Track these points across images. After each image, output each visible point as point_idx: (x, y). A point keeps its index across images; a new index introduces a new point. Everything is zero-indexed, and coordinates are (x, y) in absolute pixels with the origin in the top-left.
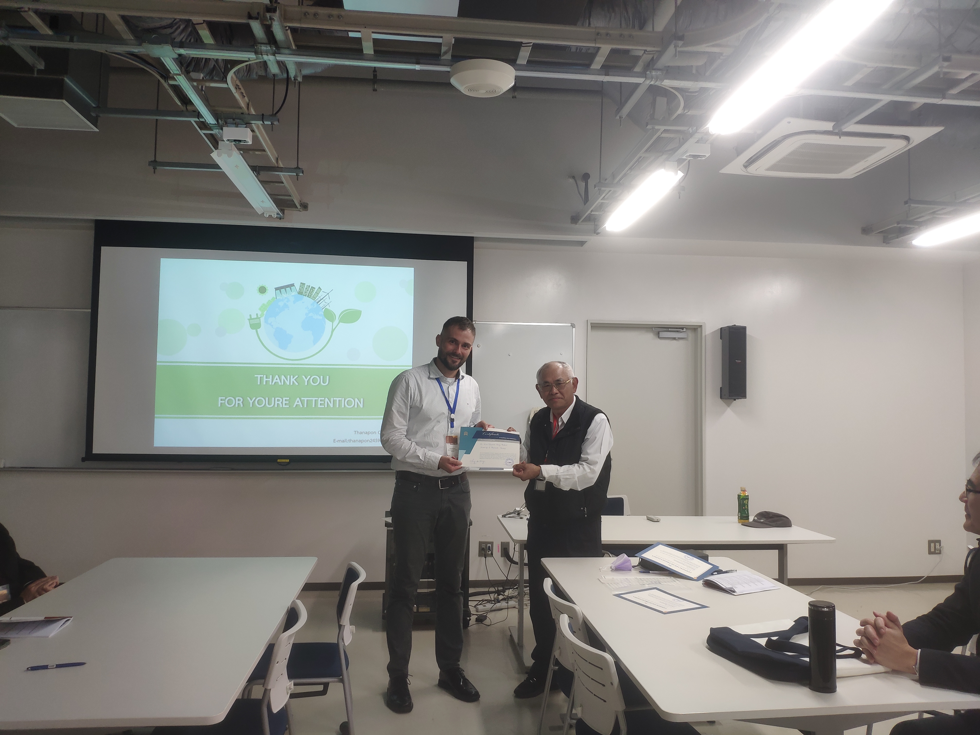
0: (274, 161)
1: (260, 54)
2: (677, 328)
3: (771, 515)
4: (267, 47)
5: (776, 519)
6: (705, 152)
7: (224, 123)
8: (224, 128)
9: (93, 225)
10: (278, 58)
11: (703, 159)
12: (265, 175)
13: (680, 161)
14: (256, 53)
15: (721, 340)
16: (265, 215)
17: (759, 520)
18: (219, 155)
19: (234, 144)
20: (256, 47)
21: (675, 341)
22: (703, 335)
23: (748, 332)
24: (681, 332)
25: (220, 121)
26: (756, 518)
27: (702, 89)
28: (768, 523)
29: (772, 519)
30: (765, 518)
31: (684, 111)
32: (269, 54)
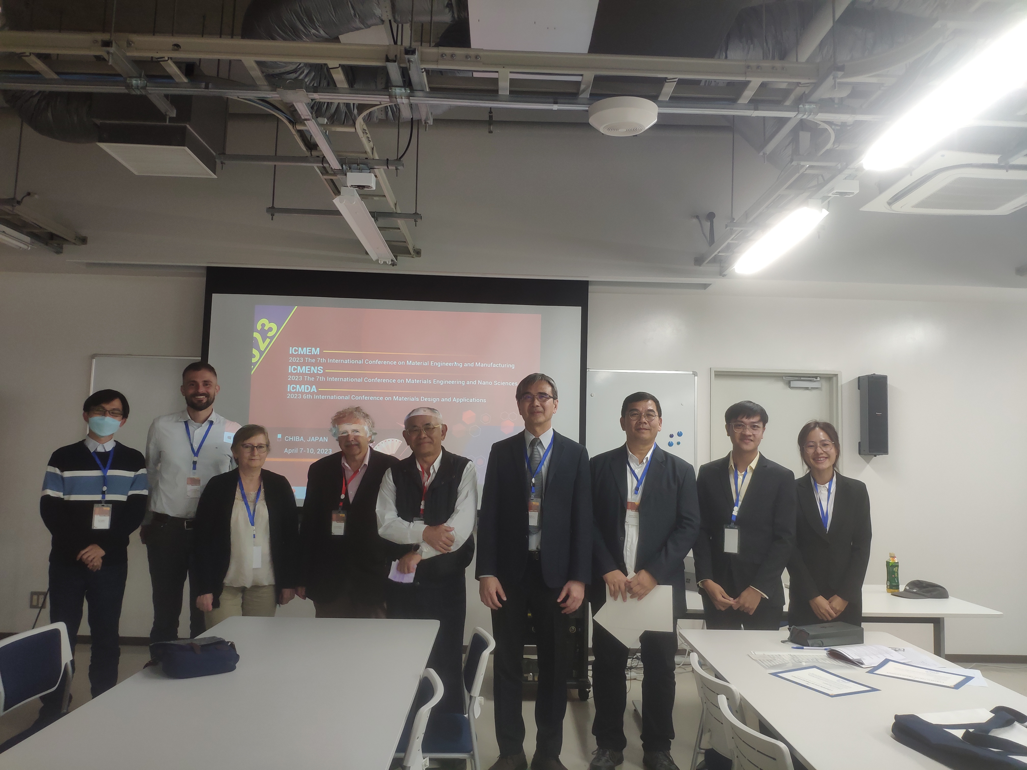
0: (393, 207)
1: (394, 97)
2: (809, 377)
3: (924, 585)
4: (402, 90)
5: (931, 589)
6: (853, 188)
7: (348, 169)
8: (348, 173)
9: (204, 272)
10: (412, 102)
11: (851, 196)
12: (383, 222)
13: (824, 198)
14: (390, 96)
15: (859, 390)
16: (380, 262)
17: (911, 590)
18: (341, 202)
19: (356, 190)
20: (390, 90)
21: (807, 391)
22: (839, 385)
23: (889, 382)
24: (815, 382)
25: (344, 166)
26: (908, 588)
27: (856, 122)
28: (922, 593)
29: (927, 589)
30: (918, 587)
31: (834, 146)
32: (403, 97)
